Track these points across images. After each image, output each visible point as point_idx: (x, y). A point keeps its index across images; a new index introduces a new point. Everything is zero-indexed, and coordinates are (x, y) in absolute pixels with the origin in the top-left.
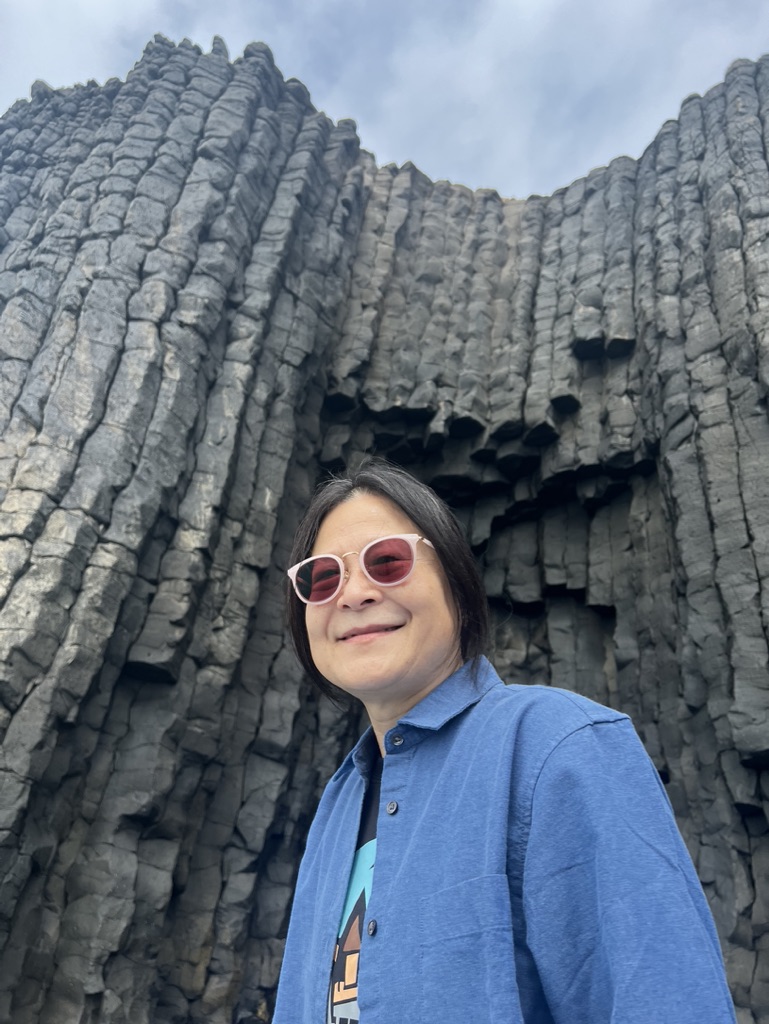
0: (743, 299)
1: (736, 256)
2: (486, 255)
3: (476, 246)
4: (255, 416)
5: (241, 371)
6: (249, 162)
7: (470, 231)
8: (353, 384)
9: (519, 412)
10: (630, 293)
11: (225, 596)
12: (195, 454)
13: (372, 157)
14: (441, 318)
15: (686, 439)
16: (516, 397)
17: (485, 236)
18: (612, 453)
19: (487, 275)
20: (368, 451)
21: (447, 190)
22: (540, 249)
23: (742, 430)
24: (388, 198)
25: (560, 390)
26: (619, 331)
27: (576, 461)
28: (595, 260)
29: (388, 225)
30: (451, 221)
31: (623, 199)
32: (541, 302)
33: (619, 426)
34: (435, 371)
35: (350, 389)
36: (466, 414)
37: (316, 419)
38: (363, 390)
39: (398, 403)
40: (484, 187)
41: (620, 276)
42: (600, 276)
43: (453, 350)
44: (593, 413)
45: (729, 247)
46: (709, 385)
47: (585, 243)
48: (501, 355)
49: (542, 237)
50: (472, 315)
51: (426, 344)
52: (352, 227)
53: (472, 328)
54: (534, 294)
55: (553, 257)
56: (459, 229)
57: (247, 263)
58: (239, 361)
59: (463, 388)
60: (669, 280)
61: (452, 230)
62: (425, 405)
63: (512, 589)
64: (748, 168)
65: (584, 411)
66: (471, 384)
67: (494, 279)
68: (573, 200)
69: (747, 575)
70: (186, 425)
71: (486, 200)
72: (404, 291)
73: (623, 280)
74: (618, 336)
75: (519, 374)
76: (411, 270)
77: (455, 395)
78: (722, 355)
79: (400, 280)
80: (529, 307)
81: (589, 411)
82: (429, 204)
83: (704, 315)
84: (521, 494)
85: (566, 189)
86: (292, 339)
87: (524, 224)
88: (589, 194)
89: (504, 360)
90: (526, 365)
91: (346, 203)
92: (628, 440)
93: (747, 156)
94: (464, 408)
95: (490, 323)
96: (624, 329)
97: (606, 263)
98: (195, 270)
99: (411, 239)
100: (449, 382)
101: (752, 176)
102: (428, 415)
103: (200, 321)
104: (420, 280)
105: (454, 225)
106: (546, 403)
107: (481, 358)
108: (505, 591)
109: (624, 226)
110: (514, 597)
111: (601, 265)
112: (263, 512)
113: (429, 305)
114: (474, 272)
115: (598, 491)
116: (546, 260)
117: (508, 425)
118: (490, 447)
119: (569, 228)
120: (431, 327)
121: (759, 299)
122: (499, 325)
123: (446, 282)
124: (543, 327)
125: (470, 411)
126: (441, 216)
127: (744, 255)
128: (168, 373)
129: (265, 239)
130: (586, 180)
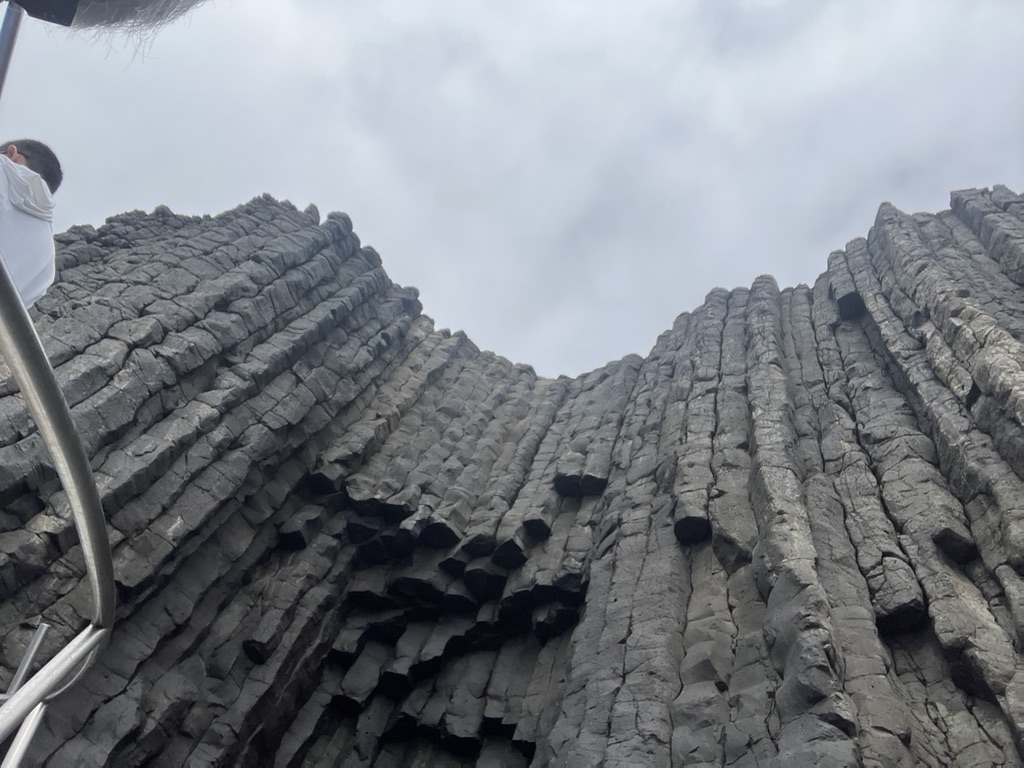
0: (678, 435)
1: (681, 405)
2: (508, 408)
3: (501, 400)
4: (200, 452)
5: (204, 410)
6: (295, 276)
7: (499, 388)
8: (339, 470)
9: (494, 529)
10: (611, 444)
11: (60, 596)
12: (107, 457)
13: (432, 322)
14: (447, 441)
15: (609, 548)
16: (493, 516)
17: (512, 395)
18: (562, 574)
19: (503, 422)
20: (337, 536)
21: (490, 357)
22: (556, 412)
23: (653, 538)
24: (433, 349)
25: (533, 514)
26: (593, 469)
27: (534, 581)
28: (593, 420)
29: (424, 366)
30: (484, 377)
31: (625, 380)
32: (543, 449)
33: (574, 550)
34: (425, 478)
35: (334, 473)
36: (444, 521)
37: (287, 489)
38: (348, 479)
39: (378, 497)
40: (523, 362)
41: (608, 432)
42: (593, 431)
43: (448, 467)
44: (560, 541)
45: (678, 400)
46: (637, 502)
47: (590, 408)
48: (495, 482)
49: (561, 403)
50: (479, 447)
51: (426, 458)
52: (387, 356)
53: (475, 456)
54: (540, 442)
55: (563, 418)
56: (490, 385)
57: (261, 341)
58: (208, 404)
59: (448, 499)
60: (636, 428)
61: (483, 383)
62: (403, 503)
63: (449, 719)
64: (703, 351)
65: (553, 538)
66: (457, 498)
67: (510, 426)
68: (588, 382)
69: (615, 669)
70: (107, 426)
71: (521, 371)
72: (423, 417)
73: (608, 434)
74: (591, 474)
75: (503, 498)
76: (435, 403)
77: (439, 504)
78: (655, 480)
79: (423, 408)
80: (532, 450)
81: (557, 539)
82: (470, 364)
83: (649, 450)
84: (485, 615)
85: (589, 374)
86: (278, 407)
87: (548, 393)
88: (605, 377)
89: (495, 485)
90: (513, 493)
91: (385, 336)
92: (580, 564)
93: (707, 343)
94: (442, 516)
95: (495, 457)
96: (597, 469)
97: (600, 423)
98: (199, 323)
99: (444, 382)
100: (435, 491)
101: (706, 356)
102: (404, 512)
103: (177, 357)
104: (439, 410)
105: (486, 382)
106: (518, 524)
107: (474, 480)
108: (442, 721)
109: (621, 397)
110: (449, 728)
111: (596, 424)
112: (161, 536)
113: (442, 433)
114: (493, 418)
115: (549, 617)
116: (557, 419)
117: (480, 538)
118: (459, 558)
119: (583, 399)
120: (436, 446)
121: (689, 434)
122: (502, 461)
123: (464, 418)
124: (538, 467)
125: (446, 519)
126: (479, 374)
127: (687, 405)
128: (116, 383)
129: (288, 331)
130: (604, 368)
